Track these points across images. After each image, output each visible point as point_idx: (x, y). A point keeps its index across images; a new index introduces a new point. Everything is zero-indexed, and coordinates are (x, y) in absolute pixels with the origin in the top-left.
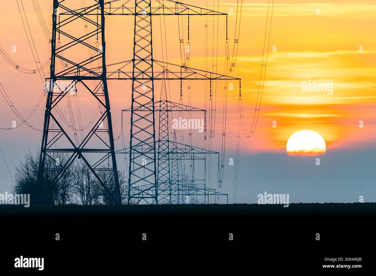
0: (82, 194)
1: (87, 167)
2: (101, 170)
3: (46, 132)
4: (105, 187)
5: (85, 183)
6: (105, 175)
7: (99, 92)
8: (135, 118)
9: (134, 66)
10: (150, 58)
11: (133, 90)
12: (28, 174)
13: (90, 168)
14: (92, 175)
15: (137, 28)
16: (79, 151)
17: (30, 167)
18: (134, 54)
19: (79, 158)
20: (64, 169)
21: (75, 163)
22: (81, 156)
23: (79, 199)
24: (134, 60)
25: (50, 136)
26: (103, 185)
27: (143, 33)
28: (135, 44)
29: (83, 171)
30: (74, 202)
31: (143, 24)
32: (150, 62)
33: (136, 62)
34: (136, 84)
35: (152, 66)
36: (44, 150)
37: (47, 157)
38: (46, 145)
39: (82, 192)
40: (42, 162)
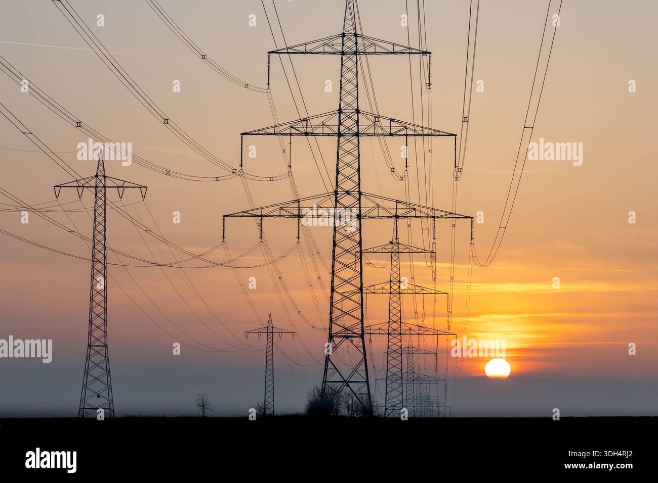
0: (349, 409)
1: (351, 393)
2: (360, 394)
3: (326, 371)
4: (363, 405)
5: (350, 402)
6: (363, 397)
7: (359, 345)
8: (390, 358)
9: (389, 326)
10: (399, 321)
11: (388, 341)
12: (315, 396)
13: (354, 393)
14: (355, 398)
15: (391, 302)
16: (346, 383)
17: (316, 392)
18: (389, 319)
19: (347, 386)
20: (336, 393)
21: (344, 390)
22: (348, 386)
23: (347, 412)
24: (389, 322)
25: (329, 372)
26: (361, 403)
27: (395, 305)
28: (390, 312)
29: (349, 395)
30: (344, 414)
31: (395, 299)
32: (399, 323)
33: (390, 323)
34: (390, 337)
35: (400, 326)
36: (324, 382)
37: (327, 386)
38: (326, 378)
39: (348, 408)
40: (323, 389)
